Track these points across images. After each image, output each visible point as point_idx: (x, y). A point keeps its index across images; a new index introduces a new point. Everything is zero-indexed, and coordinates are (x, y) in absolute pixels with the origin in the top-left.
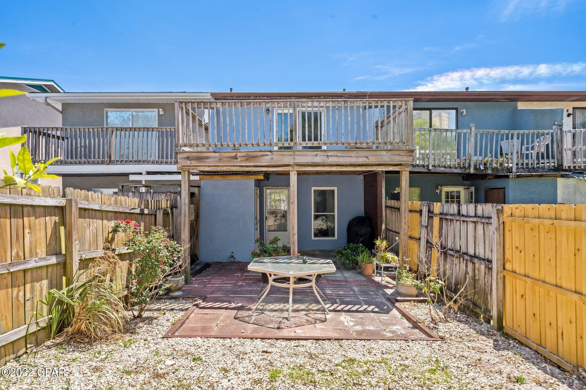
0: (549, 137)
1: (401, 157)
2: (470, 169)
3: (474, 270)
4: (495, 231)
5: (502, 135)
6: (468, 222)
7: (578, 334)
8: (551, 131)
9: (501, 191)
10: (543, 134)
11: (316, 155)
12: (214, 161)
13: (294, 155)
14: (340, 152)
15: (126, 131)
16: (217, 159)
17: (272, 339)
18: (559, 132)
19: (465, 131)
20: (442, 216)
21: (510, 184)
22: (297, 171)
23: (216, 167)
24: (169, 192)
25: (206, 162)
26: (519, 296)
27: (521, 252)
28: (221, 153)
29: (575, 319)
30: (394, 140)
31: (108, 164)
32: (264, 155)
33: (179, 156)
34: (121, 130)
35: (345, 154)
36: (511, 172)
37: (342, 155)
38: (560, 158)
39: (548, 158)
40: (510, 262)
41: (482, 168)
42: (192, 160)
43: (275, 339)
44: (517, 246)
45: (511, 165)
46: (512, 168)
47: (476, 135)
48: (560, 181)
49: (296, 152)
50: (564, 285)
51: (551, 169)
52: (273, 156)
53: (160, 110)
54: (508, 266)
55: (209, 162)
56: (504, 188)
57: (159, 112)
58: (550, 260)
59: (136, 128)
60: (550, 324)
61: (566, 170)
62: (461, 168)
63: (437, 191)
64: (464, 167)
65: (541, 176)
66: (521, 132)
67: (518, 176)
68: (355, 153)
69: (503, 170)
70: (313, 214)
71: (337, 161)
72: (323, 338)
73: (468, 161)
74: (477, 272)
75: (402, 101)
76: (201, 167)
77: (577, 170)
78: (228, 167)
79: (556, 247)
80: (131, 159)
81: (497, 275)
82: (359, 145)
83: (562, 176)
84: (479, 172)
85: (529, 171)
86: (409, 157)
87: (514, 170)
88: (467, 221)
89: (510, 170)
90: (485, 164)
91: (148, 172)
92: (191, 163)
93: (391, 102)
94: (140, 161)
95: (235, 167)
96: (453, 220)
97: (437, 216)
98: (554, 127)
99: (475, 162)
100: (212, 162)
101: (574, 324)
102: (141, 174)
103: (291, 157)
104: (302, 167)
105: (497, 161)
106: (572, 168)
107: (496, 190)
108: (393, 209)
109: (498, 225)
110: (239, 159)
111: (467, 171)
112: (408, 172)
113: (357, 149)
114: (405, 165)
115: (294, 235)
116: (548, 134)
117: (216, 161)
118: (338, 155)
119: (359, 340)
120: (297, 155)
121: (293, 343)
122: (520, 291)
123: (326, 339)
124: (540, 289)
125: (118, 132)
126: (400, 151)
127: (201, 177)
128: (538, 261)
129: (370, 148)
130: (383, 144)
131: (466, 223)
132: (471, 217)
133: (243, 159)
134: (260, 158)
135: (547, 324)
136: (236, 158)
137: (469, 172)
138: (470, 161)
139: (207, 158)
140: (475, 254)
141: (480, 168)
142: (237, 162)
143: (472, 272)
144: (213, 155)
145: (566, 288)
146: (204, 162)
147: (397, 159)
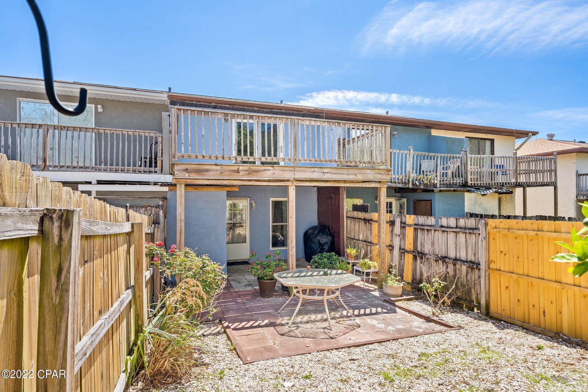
0: (459, 160)
1: (381, 175)
2: (409, 184)
3: (455, 270)
4: (483, 239)
5: (431, 157)
6: (449, 232)
7: (557, 310)
8: (461, 156)
9: (428, 203)
10: (456, 158)
11: (314, 172)
12: (215, 175)
13: (294, 171)
14: (334, 169)
15: (67, 130)
16: (218, 173)
17: (344, 348)
18: (465, 156)
19: (406, 152)
20: (416, 227)
21: (436, 197)
22: (296, 186)
23: (217, 181)
24: (150, 206)
25: (207, 175)
26: (503, 288)
27: (505, 255)
28: (222, 166)
29: (555, 300)
30: (376, 160)
31: (43, 170)
32: (267, 170)
33: (176, 168)
34: (55, 129)
35: (338, 171)
36: (436, 188)
37: (336, 172)
38: (466, 177)
39: (459, 177)
40: (494, 262)
41: (418, 184)
42: (191, 172)
43: (347, 347)
44: (501, 250)
45: (436, 182)
46: (436, 184)
47: (414, 155)
48: (467, 194)
49: (296, 168)
50: (546, 277)
51: (461, 186)
52: (275, 171)
53: (99, 106)
54: (492, 266)
55: (210, 175)
56: (431, 200)
57: (96, 109)
58: (533, 260)
59: (82, 128)
60: (534, 306)
61: (469, 187)
62: (403, 183)
63: (376, 202)
64: (405, 183)
65: (455, 191)
66: (443, 155)
67: (441, 191)
68: (346, 170)
69: (431, 185)
70: (271, 224)
71: (331, 177)
72: (384, 340)
73: (407, 178)
74: (458, 272)
75: (382, 127)
76: (200, 180)
77: (476, 186)
78: (230, 181)
79: (539, 251)
80: (75, 164)
81: (485, 273)
82: (349, 164)
83: (468, 191)
84: (415, 187)
85: (447, 187)
86: (388, 176)
87: (438, 186)
88: (447, 231)
89: (435, 186)
90: (419, 180)
91: (98, 181)
92: (189, 176)
93: (374, 127)
94: (86, 168)
95: (236, 181)
96: (431, 230)
97: (412, 226)
98: (462, 152)
99: (412, 178)
100: (212, 175)
101: (554, 304)
102: (90, 183)
103: (292, 172)
104: (300, 182)
105: (427, 178)
106: (473, 185)
107: (424, 202)
108: (356, 220)
109: (485, 235)
110: (241, 173)
111: (407, 186)
112: (386, 189)
113: (348, 167)
114: (383, 182)
115: (292, 248)
116: (459, 158)
117: (217, 175)
118: (333, 172)
119: (410, 337)
120: (296, 171)
121: (365, 349)
122: (504, 284)
123: (386, 341)
124: (523, 281)
125: (57, 132)
126: (381, 170)
127: (171, 188)
128: (522, 261)
129: (357, 167)
130: (367, 163)
131: (446, 232)
132: (452, 228)
133: (245, 173)
134: (262, 172)
135: (531, 306)
136: (238, 171)
137: (409, 187)
138: (409, 177)
139: (207, 171)
140: (456, 258)
141: (416, 183)
142: (239, 176)
143: (453, 272)
144: (214, 167)
145: (547, 279)
146: (204, 175)
147: (378, 177)
